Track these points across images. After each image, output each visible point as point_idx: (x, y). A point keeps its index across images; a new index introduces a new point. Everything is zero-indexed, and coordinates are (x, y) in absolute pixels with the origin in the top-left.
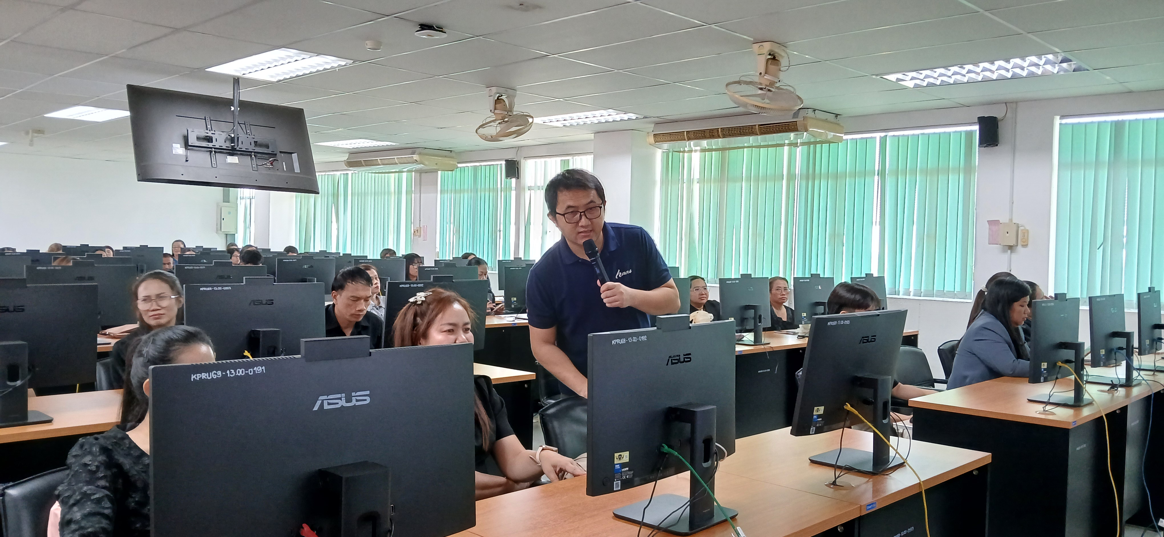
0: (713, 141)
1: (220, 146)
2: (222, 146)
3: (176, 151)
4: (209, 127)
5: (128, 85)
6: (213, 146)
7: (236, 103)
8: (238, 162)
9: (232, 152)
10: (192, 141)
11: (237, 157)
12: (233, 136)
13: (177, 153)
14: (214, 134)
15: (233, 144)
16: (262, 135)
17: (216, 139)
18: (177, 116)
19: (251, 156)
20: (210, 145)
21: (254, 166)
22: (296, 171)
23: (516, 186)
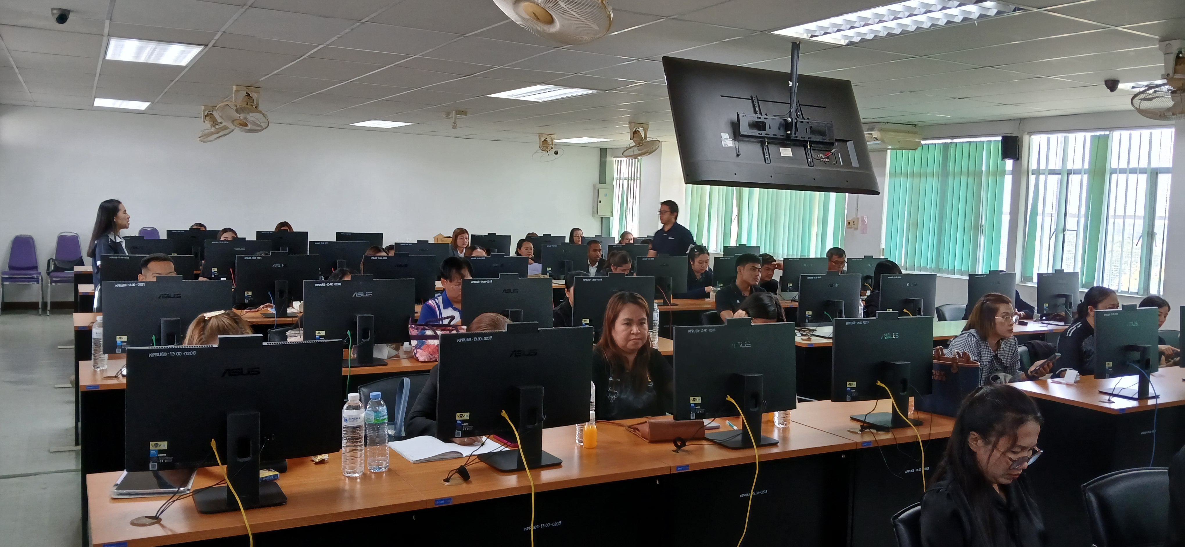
1: (773, 135)
2: (776, 135)
3: (725, 143)
4: (758, 109)
5: (664, 57)
6: (766, 134)
7: (795, 78)
8: (792, 156)
9: (786, 142)
10: (745, 130)
11: (790, 149)
12: (790, 119)
13: (727, 146)
14: (766, 119)
15: (789, 132)
16: (818, 118)
17: (770, 125)
18: (721, 96)
19: (805, 147)
20: (763, 133)
21: (809, 160)
22: (854, 166)
23: (1011, 169)
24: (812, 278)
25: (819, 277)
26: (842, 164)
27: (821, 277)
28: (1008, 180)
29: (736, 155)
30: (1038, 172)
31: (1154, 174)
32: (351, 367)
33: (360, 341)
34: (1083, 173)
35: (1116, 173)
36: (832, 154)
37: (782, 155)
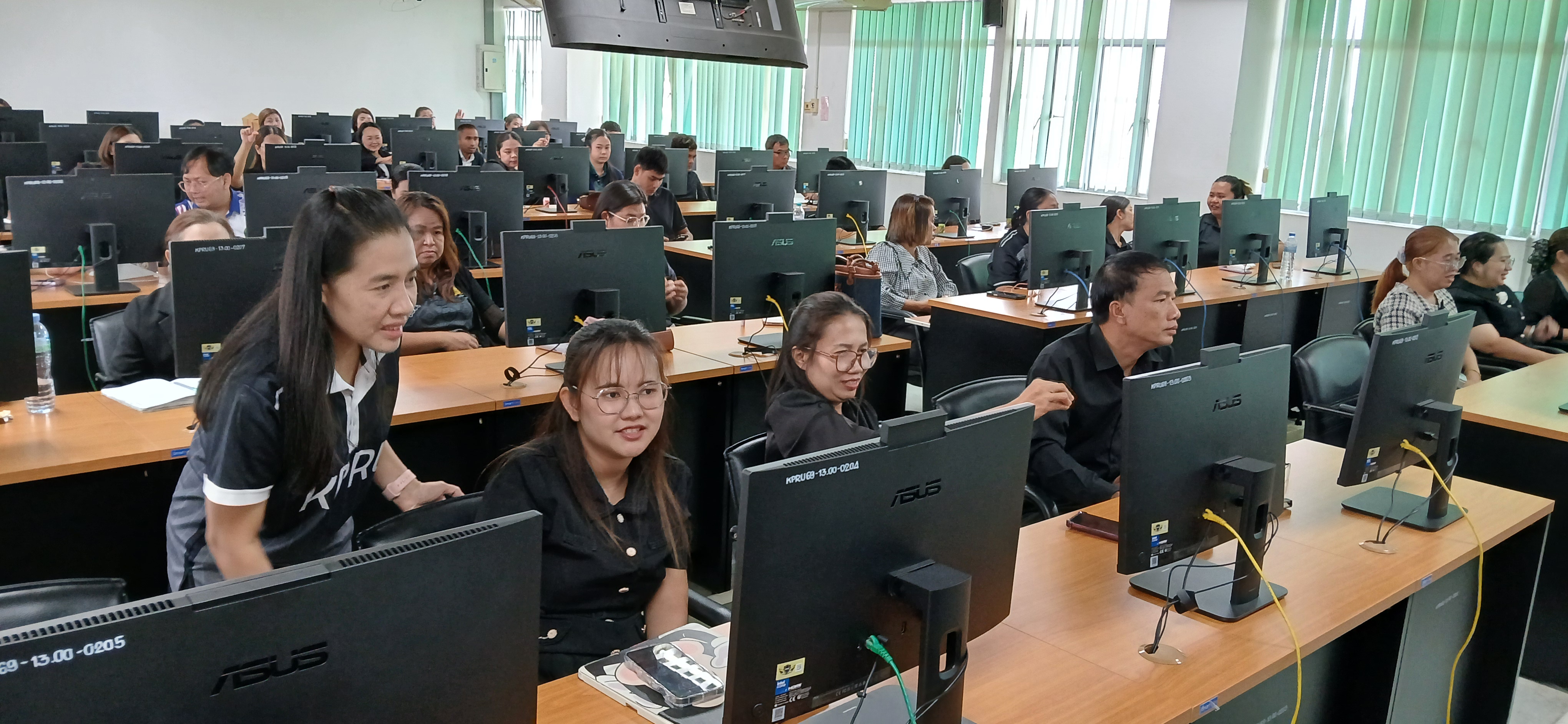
8: (695, 14)
11: (692, 4)
19: (712, 2)
21: (718, 19)
22: (775, 29)
23: (994, 38)
24: (733, 175)
25: (742, 174)
26: (760, 26)
27: (744, 174)
28: (990, 51)
29: (621, 11)
30: (1023, 43)
31: (1150, 47)
32: (86, 295)
33: (97, 260)
34: (1073, 44)
35: (1109, 45)
36: (746, 12)
37: (682, 12)
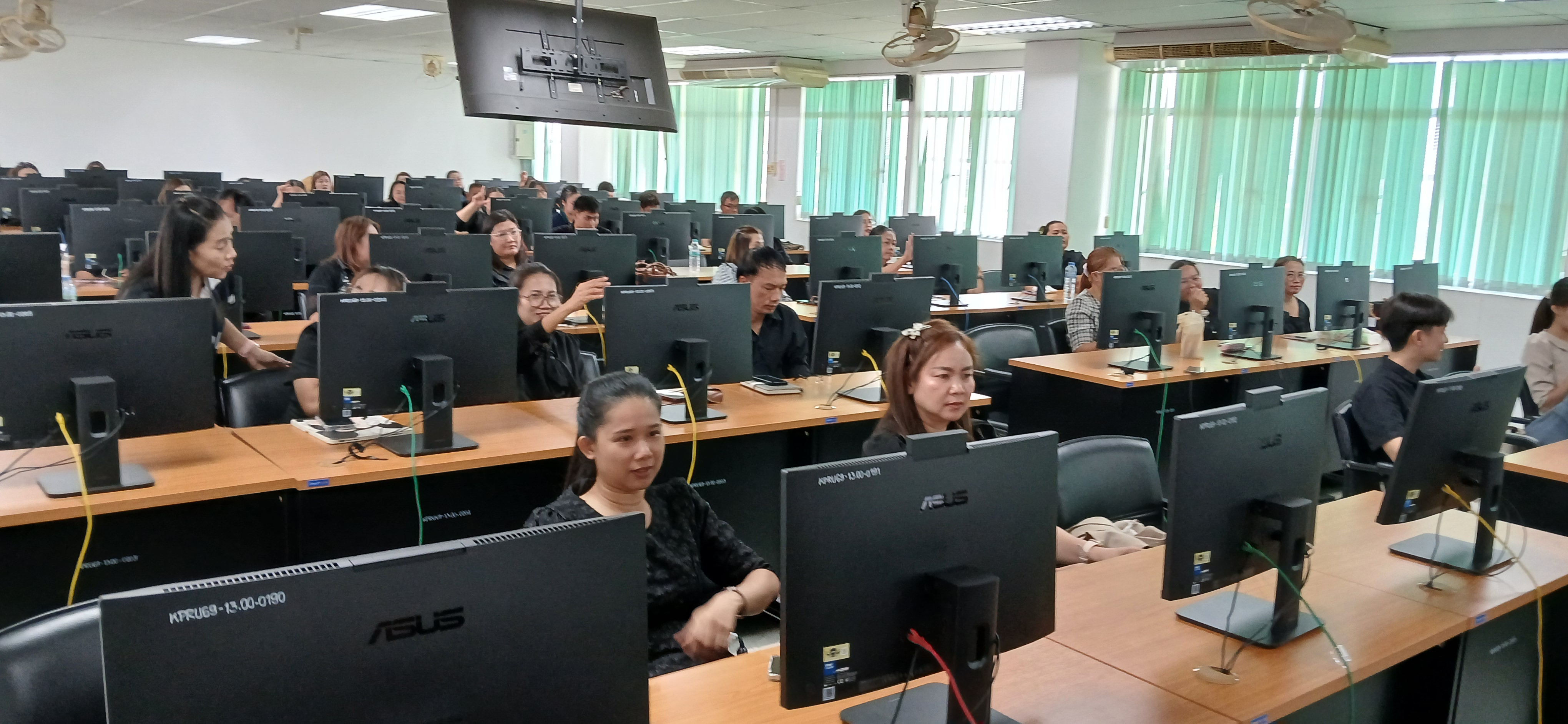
0: (1194, 60)
1: (560, 70)
2: (562, 71)
3: (507, 76)
4: (545, 44)
6: (552, 70)
7: (579, 12)
8: (582, 91)
9: (574, 78)
10: (528, 64)
11: (580, 84)
12: (575, 56)
13: (510, 80)
14: (553, 54)
15: (575, 68)
16: (609, 54)
17: (555, 61)
18: (508, 31)
20: (549, 68)
21: (600, 96)
22: (650, 103)
23: (908, 110)
26: (637, 101)
28: (905, 121)
29: (519, 89)
34: (965, 115)
35: (991, 116)
37: (571, 91)
